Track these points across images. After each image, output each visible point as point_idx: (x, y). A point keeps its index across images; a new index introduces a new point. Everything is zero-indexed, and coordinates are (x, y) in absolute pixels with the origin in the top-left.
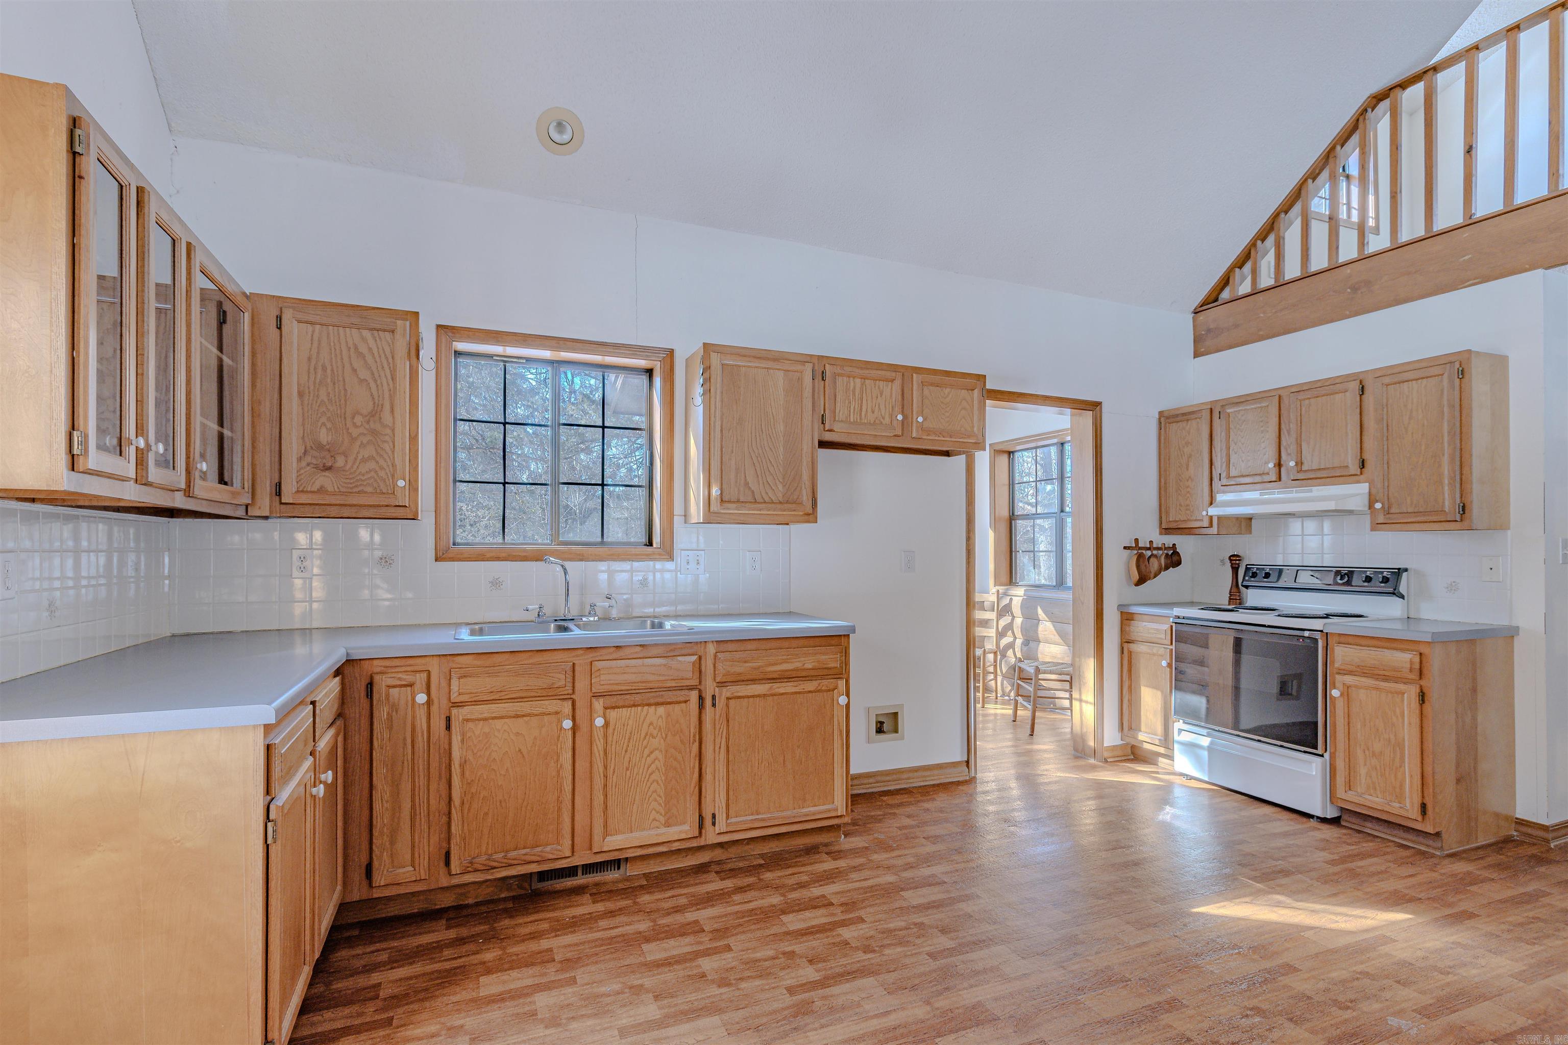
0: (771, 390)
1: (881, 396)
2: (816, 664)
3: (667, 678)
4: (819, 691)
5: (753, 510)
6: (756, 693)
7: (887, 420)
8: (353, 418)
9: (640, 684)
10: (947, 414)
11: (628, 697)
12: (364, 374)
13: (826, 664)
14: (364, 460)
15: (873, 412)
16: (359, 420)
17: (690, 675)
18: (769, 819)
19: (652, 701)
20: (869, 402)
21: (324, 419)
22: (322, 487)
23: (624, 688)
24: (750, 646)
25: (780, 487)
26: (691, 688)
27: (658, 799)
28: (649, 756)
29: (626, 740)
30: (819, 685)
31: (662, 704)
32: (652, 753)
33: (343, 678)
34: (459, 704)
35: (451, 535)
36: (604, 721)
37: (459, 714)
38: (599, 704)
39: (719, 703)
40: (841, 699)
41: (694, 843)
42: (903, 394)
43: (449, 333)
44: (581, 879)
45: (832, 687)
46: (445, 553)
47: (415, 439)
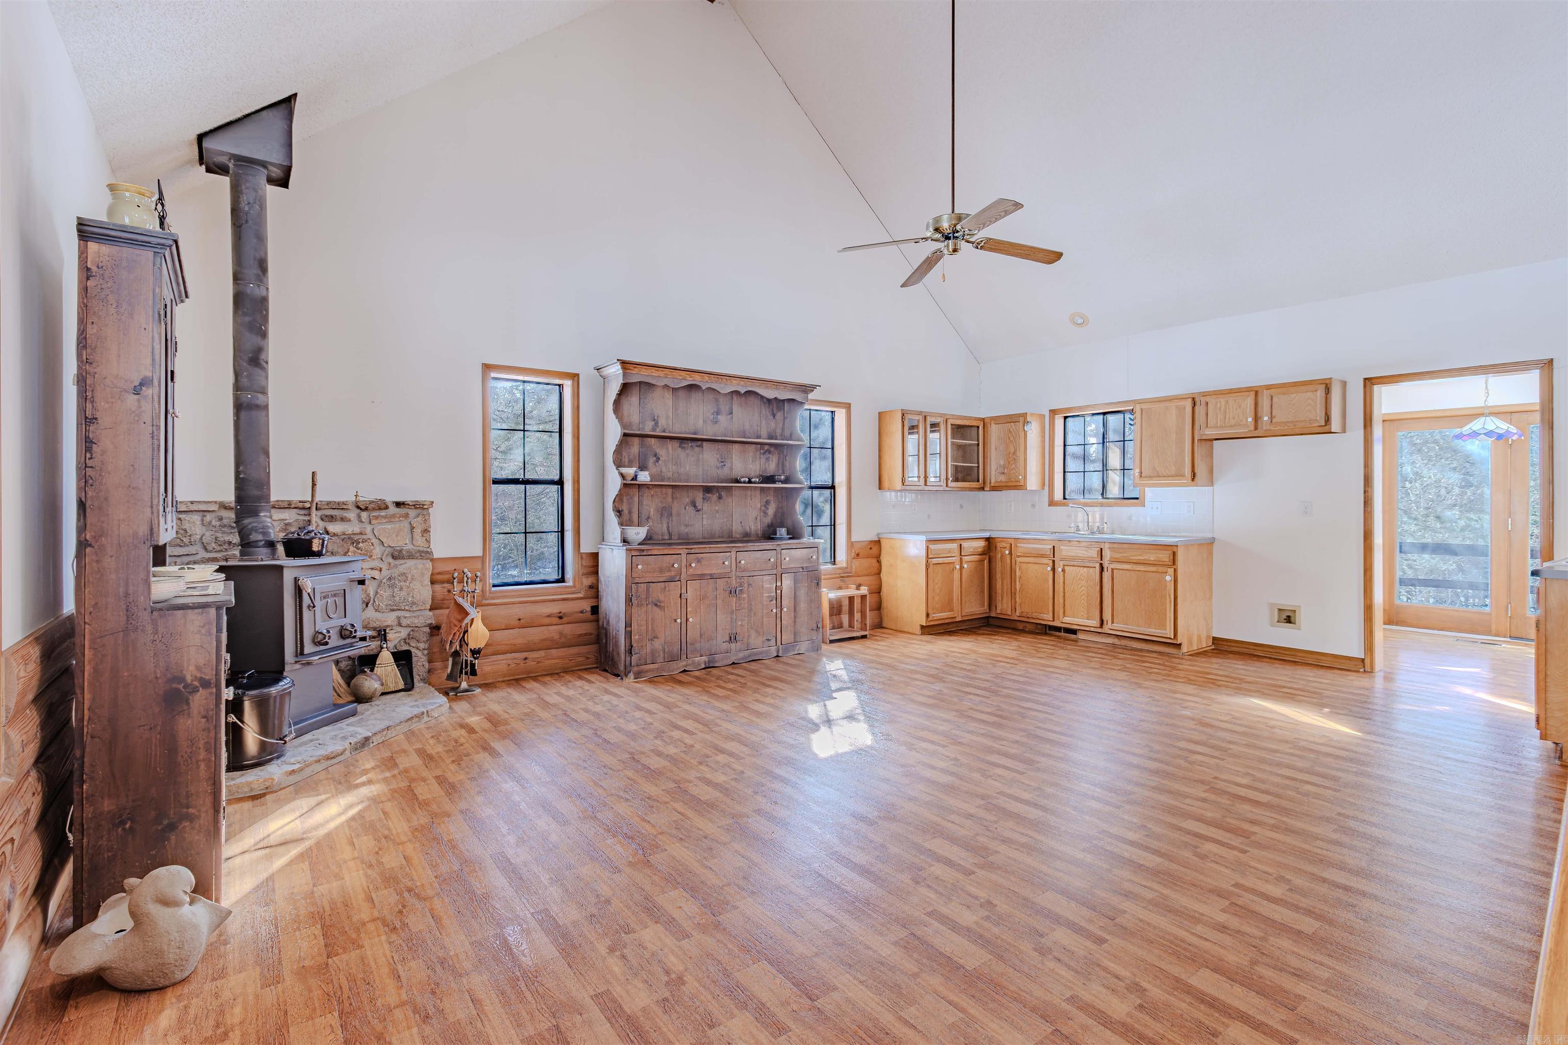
0: (1168, 418)
1: (1240, 408)
2: (1156, 559)
3: (1087, 556)
4: (1158, 572)
5: (1156, 481)
6: (1125, 569)
7: (1244, 421)
8: (1009, 455)
9: (1077, 557)
10: (1293, 411)
11: (1072, 562)
12: (1012, 439)
13: (1163, 559)
14: (1012, 470)
15: (1233, 419)
16: (1011, 455)
17: (1096, 556)
18: (1132, 629)
19: (1081, 565)
20: (1231, 413)
21: (1001, 457)
22: (1001, 480)
23: (1071, 558)
24: (1124, 546)
25: (1173, 468)
26: (1096, 562)
27: (1085, 606)
28: (1081, 588)
29: (1072, 580)
30: (1157, 569)
31: (1085, 567)
33: (989, 543)
34: (1019, 556)
35: (1058, 495)
36: (1063, 570)
37: (1019, 560)
38: (1062, 563)
39: (1110, 570)
40: (1168, 578)
41: (1100, 630)
42: (1256, 405)
43: (1053, 412)
44: (1062, 634)
45: (1164, 571)
46: (1052, 503)
47: (1025, 460)
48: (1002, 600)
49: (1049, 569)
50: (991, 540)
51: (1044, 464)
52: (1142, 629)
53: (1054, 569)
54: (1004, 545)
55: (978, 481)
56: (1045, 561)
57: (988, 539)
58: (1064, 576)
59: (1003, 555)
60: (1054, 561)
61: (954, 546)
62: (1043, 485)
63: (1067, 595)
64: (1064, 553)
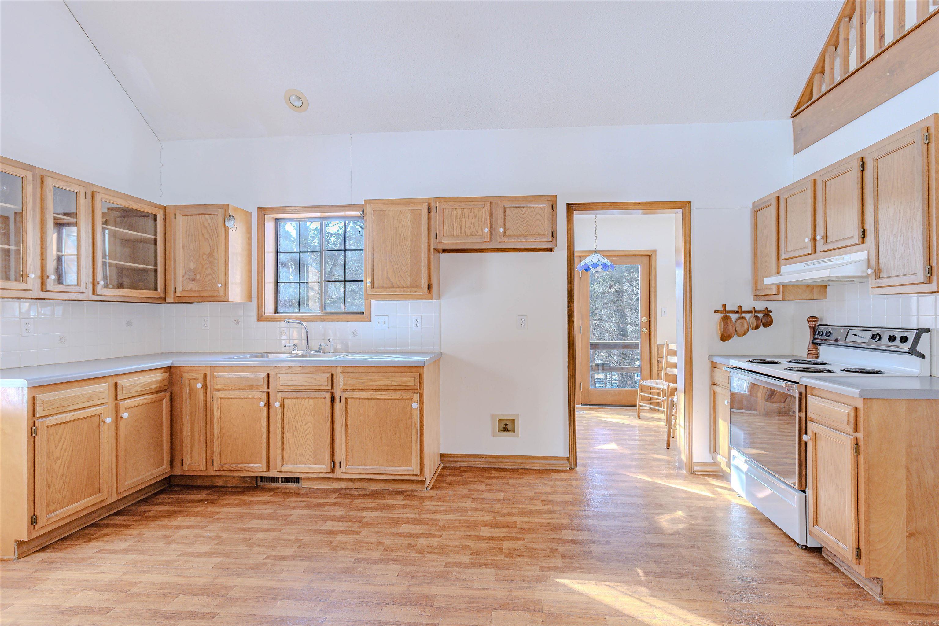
0: (403, 222)
1: (475, 218)
2: (400, 383)
3: (314, 384)
4: (402, 399)
5: (390, 292)
6: (363, 397)
7: (480, 232)
8: (203, 256)
9: (300, 387)
10: (525, 225)
11: (293, 393)
12: (206, 236)
13: (407, 383)
14: (207, 275)
15: (470, 229)
16: (205, 257)
17: (326, 384)
18: (371, 469)
19: (306, 396)
20: (467, 222)
21: (192, 258)
22: (191, 288)
23: (292, 388)
24: (361, 370)
25: (409, 278)
26: (326, 391)
27: (310, 448)
28: (305, 425)
29: (294, 416)
30: (401, 395)
31: (311, 398)
32: (307, 424)
33: (171, 374)
34: (217, 390)
35: (269, 309)
36: (282, 405)
37: (217, 394)
38: (279, 396)
39: (343, 400)
40: (415, 406)
41: (330, 476)
42: (491, 215)
43: (263, 211)
44: (280, 485)
45: (409, 397)
46: (261, 318)
47: (226, 264)
48: (191, 451)
49: (262, 404)
50: (173, 370)
51: (250, 271)
52: (383, 468)
53: (268, 404)
54: (194, 375)
55: (156, 289)
56: (257, 394)
57: (169, 369)
58: (283, 412)
59: (192, 391)
60: (268, 393)
61: (104, 387)
62: (250, 296)
63: (287, 435)
64: (282, 382)
